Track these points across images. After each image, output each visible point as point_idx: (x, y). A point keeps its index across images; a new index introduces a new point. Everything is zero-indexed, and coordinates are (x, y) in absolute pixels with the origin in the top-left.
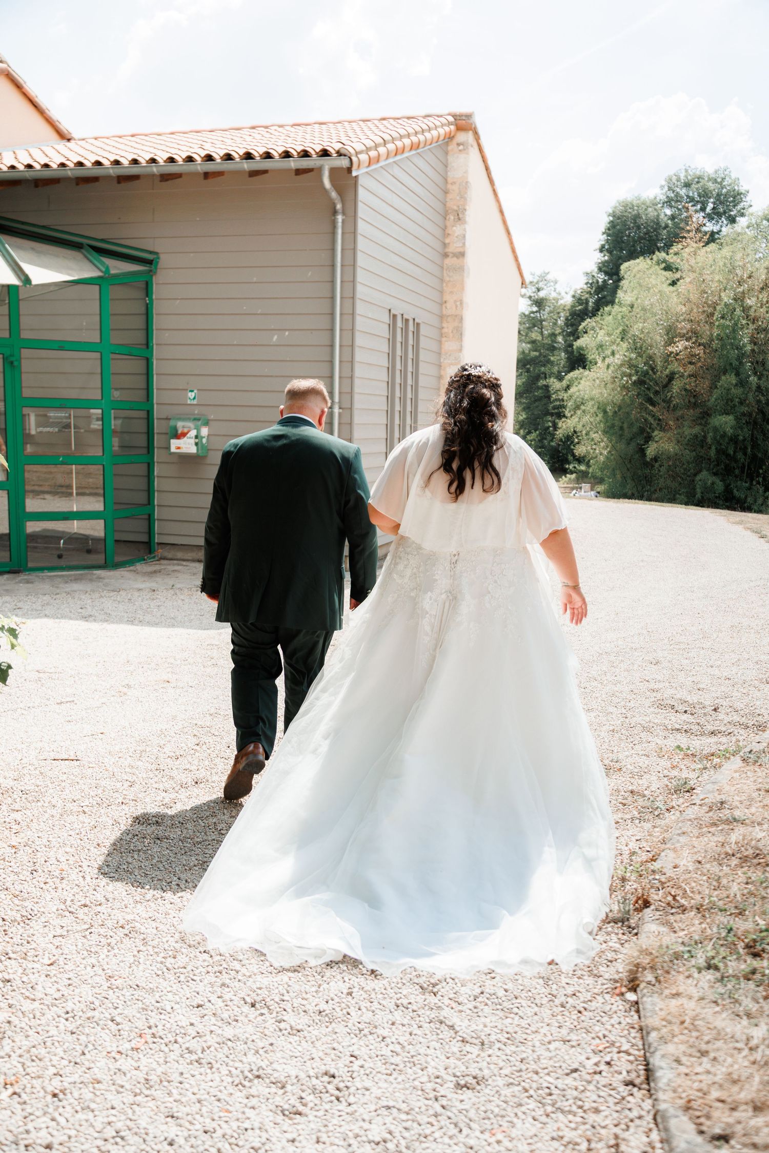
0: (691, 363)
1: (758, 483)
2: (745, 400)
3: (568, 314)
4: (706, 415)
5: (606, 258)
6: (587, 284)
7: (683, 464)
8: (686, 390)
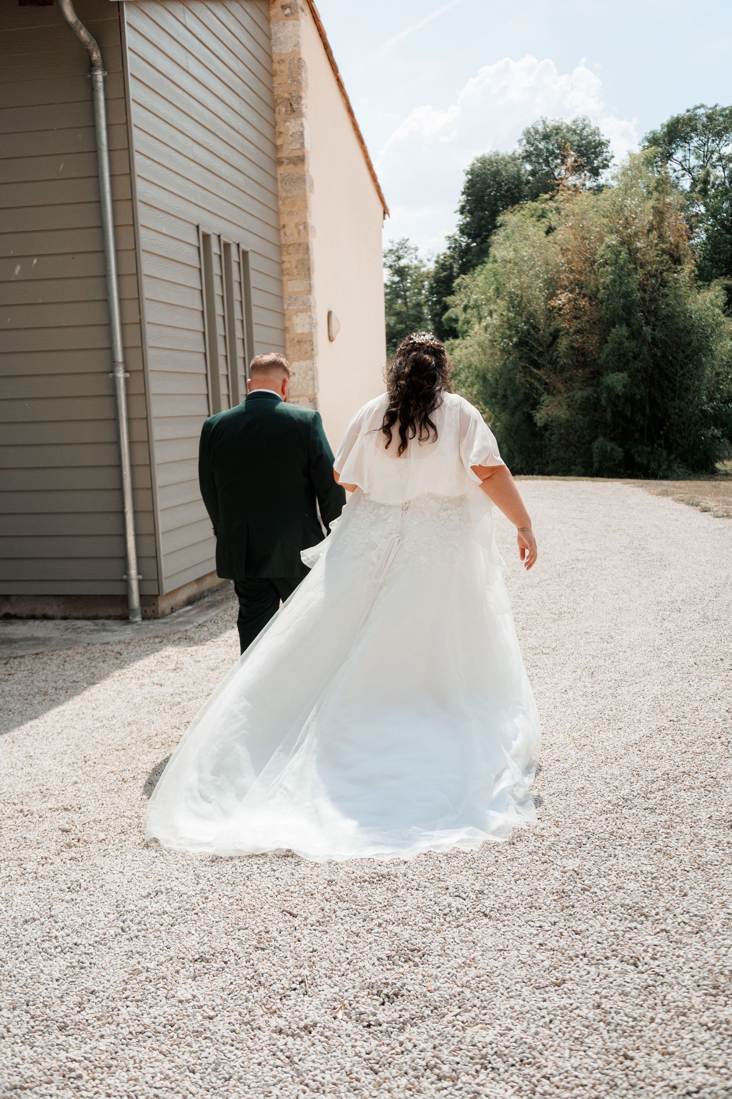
0: (575, 318)
1: (660, 446)
2: (638, 355)
3: (432, 282)
4: (597, 374)
5: (468, 219)
6: (449, 248)
7: (576, 431)
8: (572, 348)
